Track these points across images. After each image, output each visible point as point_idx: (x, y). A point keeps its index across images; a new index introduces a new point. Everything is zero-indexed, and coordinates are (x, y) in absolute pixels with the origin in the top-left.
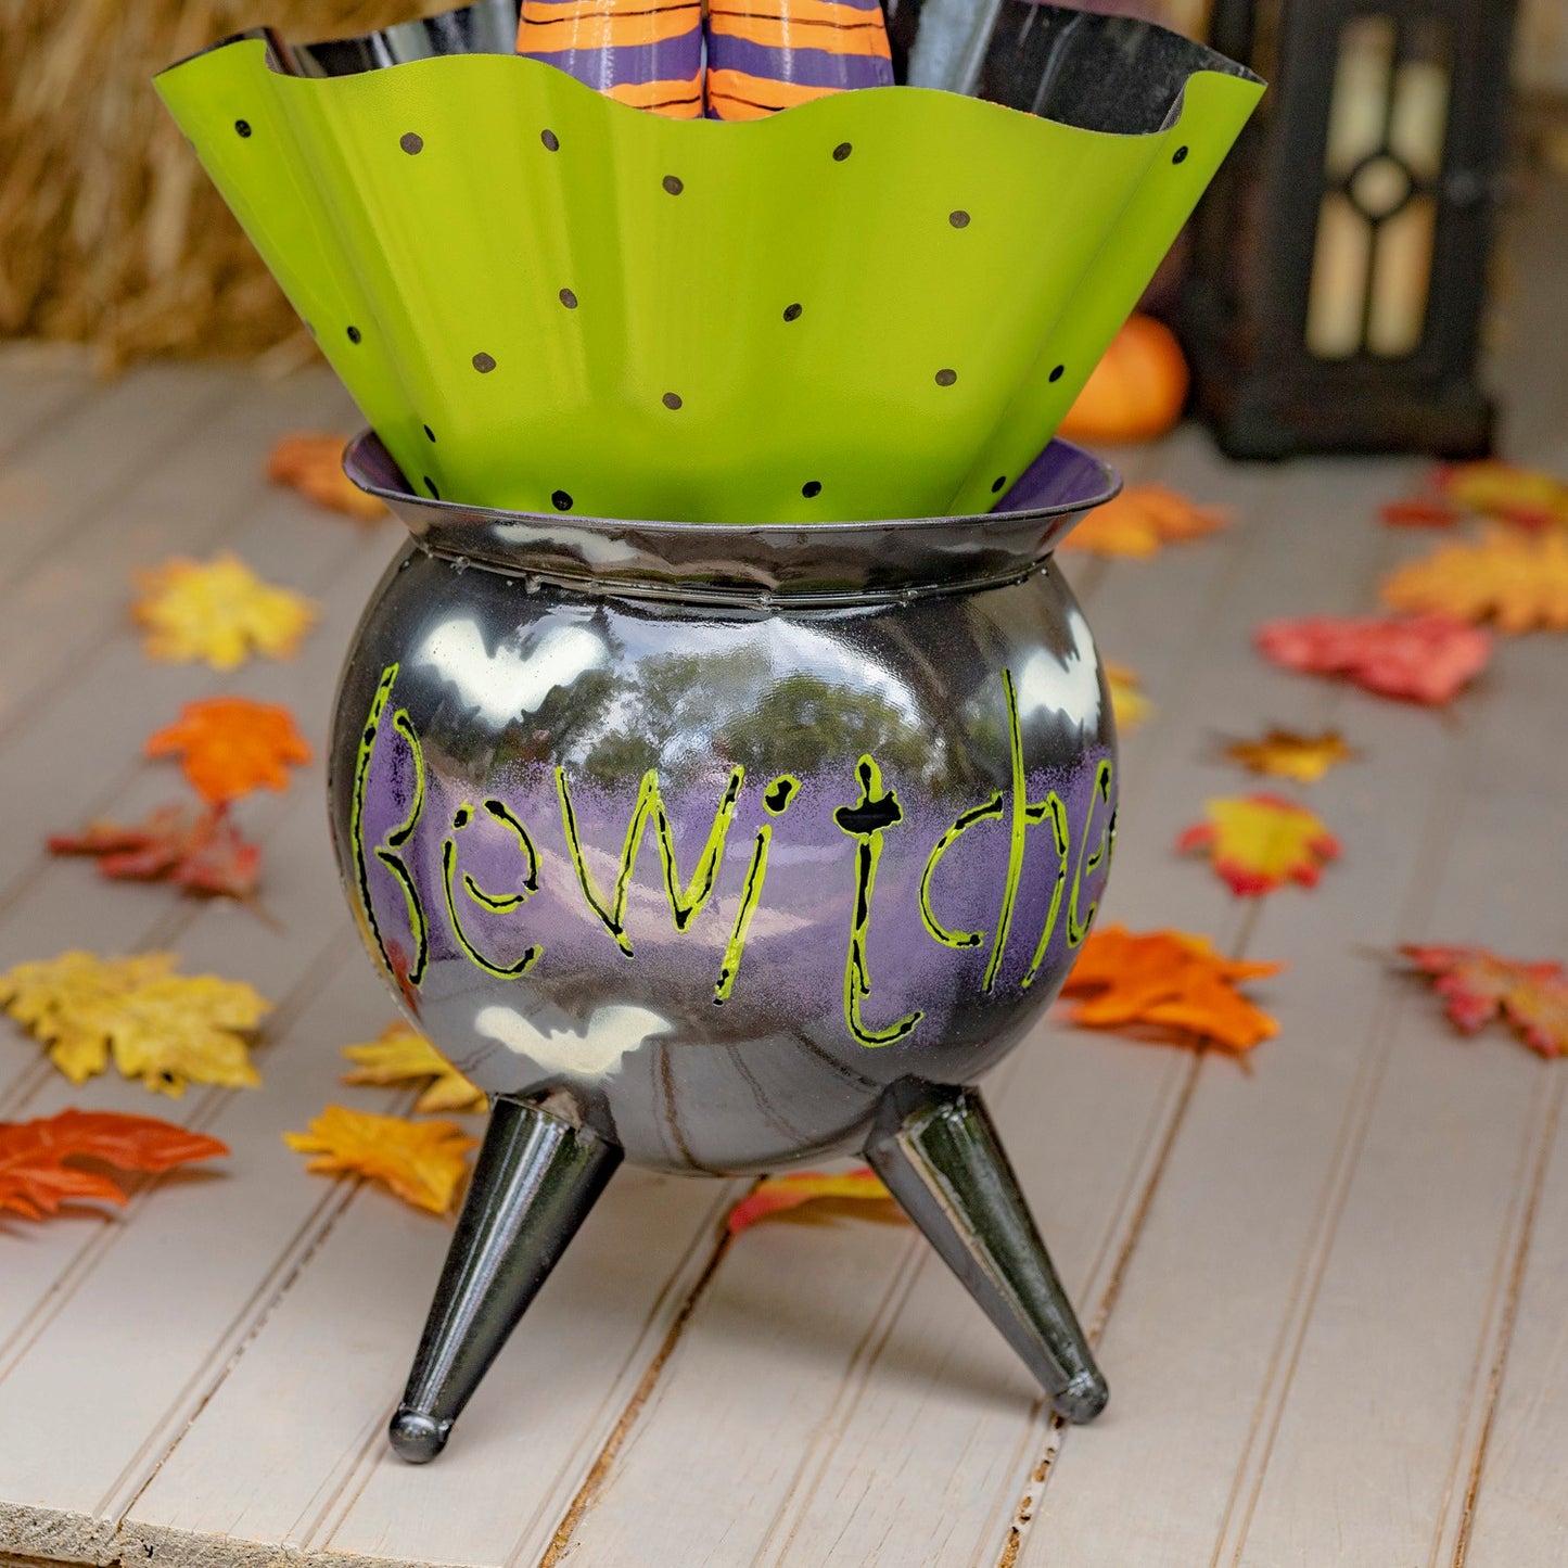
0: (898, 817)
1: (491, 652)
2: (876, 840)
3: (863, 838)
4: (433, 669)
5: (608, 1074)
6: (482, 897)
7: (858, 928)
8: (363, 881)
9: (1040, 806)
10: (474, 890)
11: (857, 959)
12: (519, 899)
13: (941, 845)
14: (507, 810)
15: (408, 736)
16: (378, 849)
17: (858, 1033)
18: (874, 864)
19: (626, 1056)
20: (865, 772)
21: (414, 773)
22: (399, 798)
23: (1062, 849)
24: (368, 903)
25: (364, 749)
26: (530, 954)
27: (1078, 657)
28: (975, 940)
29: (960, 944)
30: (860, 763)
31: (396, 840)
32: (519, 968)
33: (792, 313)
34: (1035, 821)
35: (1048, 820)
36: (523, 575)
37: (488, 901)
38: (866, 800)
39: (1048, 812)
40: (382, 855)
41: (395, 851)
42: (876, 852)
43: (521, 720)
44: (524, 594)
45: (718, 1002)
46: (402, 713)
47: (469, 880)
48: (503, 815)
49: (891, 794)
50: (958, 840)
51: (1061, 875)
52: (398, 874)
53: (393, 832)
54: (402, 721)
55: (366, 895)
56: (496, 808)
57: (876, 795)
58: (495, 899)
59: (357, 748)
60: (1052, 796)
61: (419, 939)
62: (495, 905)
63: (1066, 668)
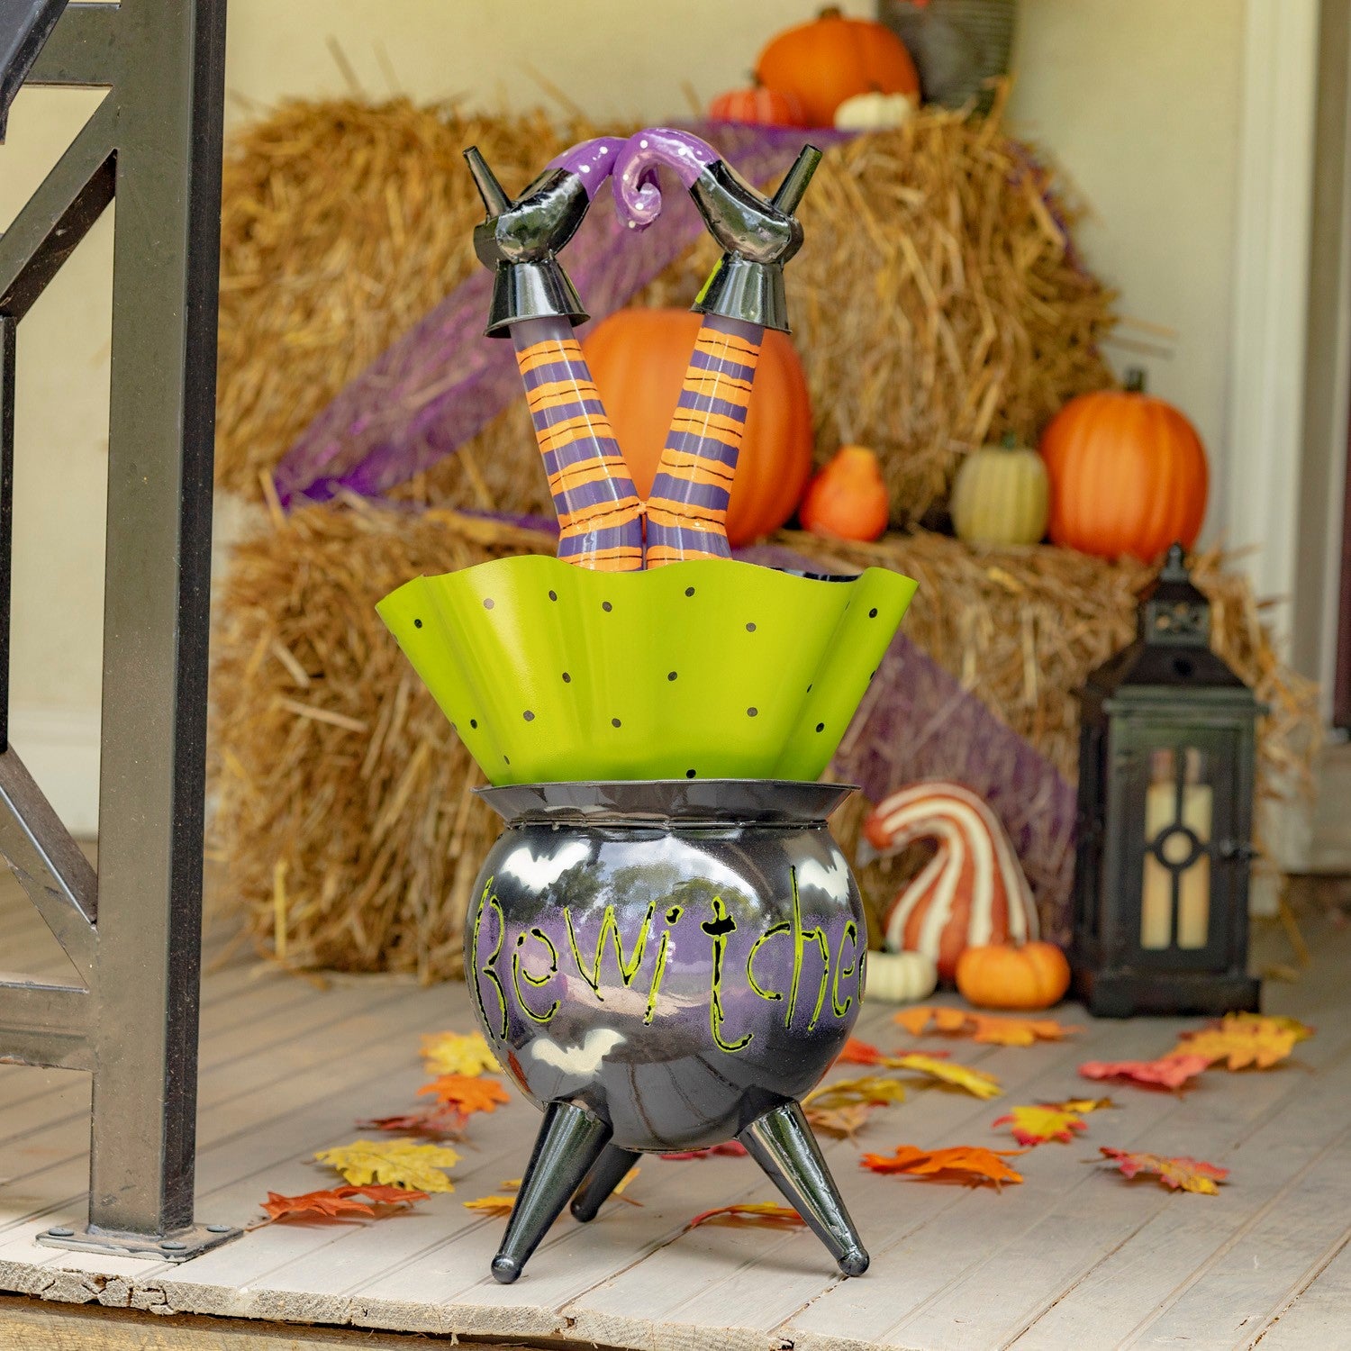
0: (734, 928)
1: (535, 859)
2: (723, 939)
3: (716, 938)
4: (508, 874)
5: (597, 1071)
6: (530, 980)
7: (716, 984)
8: (478, 990)
9: (812, 932)
10: (528, 978)
11: (716, 1001)
12: (549, 977)
13: (757, 944)
14: (542, 933)
15: (496, 907)
16: (484, 969)
17: (720, 1043)
18: (722, 951)
19: (604, 1058)
20: (717, 905)
21: (499, 924)
22: (493, 939)
23: (826, 958)
24: (481, 1002)
25: (478, 921)
26: (554, 1006)
27: (836, 869)
28: (778, 997)
29: (770, 998)
30: (714, 900)
31: (491, 962)
32: (550, 1016)
33: (672, 676)
34: (808, 939)
35: (816, 940)
36: (551, 823)
37: (534, 981)
38: (718, 919)
39: (816, 936)
40: (485, 971)
41: (492, 968)
42: (723, 945)
43: (548, 888)
44: (552, 831)
45: (647, 1024)
46: (494, 897)
47: (525, 972)
48: (540, 935)
49: (730, 917)
50: (766, 942)
51: (826, 972)
52: (492, 978)
53: (490, 958)
54: (494, 901)
55: (480, 997)
56: (536, 933)
57: (723, 917)
58: (537, 980)
59: (475, 921)
60: (818, 929)
61: (503, 1010)
62: (537, 983)
63: (828, 872)
